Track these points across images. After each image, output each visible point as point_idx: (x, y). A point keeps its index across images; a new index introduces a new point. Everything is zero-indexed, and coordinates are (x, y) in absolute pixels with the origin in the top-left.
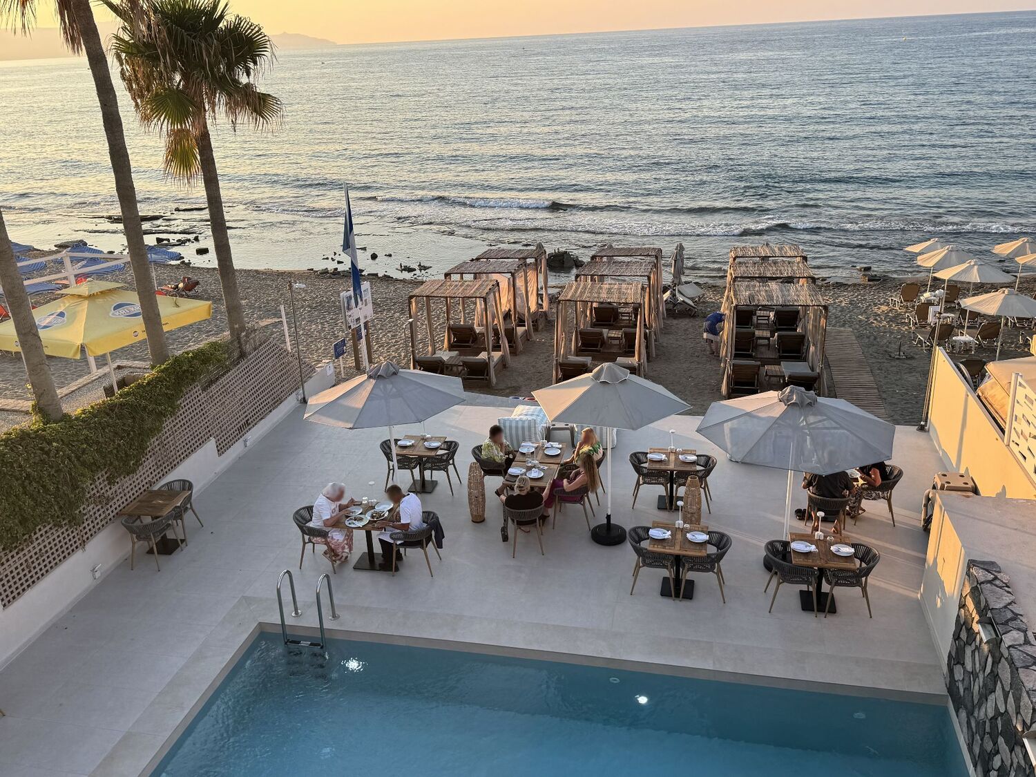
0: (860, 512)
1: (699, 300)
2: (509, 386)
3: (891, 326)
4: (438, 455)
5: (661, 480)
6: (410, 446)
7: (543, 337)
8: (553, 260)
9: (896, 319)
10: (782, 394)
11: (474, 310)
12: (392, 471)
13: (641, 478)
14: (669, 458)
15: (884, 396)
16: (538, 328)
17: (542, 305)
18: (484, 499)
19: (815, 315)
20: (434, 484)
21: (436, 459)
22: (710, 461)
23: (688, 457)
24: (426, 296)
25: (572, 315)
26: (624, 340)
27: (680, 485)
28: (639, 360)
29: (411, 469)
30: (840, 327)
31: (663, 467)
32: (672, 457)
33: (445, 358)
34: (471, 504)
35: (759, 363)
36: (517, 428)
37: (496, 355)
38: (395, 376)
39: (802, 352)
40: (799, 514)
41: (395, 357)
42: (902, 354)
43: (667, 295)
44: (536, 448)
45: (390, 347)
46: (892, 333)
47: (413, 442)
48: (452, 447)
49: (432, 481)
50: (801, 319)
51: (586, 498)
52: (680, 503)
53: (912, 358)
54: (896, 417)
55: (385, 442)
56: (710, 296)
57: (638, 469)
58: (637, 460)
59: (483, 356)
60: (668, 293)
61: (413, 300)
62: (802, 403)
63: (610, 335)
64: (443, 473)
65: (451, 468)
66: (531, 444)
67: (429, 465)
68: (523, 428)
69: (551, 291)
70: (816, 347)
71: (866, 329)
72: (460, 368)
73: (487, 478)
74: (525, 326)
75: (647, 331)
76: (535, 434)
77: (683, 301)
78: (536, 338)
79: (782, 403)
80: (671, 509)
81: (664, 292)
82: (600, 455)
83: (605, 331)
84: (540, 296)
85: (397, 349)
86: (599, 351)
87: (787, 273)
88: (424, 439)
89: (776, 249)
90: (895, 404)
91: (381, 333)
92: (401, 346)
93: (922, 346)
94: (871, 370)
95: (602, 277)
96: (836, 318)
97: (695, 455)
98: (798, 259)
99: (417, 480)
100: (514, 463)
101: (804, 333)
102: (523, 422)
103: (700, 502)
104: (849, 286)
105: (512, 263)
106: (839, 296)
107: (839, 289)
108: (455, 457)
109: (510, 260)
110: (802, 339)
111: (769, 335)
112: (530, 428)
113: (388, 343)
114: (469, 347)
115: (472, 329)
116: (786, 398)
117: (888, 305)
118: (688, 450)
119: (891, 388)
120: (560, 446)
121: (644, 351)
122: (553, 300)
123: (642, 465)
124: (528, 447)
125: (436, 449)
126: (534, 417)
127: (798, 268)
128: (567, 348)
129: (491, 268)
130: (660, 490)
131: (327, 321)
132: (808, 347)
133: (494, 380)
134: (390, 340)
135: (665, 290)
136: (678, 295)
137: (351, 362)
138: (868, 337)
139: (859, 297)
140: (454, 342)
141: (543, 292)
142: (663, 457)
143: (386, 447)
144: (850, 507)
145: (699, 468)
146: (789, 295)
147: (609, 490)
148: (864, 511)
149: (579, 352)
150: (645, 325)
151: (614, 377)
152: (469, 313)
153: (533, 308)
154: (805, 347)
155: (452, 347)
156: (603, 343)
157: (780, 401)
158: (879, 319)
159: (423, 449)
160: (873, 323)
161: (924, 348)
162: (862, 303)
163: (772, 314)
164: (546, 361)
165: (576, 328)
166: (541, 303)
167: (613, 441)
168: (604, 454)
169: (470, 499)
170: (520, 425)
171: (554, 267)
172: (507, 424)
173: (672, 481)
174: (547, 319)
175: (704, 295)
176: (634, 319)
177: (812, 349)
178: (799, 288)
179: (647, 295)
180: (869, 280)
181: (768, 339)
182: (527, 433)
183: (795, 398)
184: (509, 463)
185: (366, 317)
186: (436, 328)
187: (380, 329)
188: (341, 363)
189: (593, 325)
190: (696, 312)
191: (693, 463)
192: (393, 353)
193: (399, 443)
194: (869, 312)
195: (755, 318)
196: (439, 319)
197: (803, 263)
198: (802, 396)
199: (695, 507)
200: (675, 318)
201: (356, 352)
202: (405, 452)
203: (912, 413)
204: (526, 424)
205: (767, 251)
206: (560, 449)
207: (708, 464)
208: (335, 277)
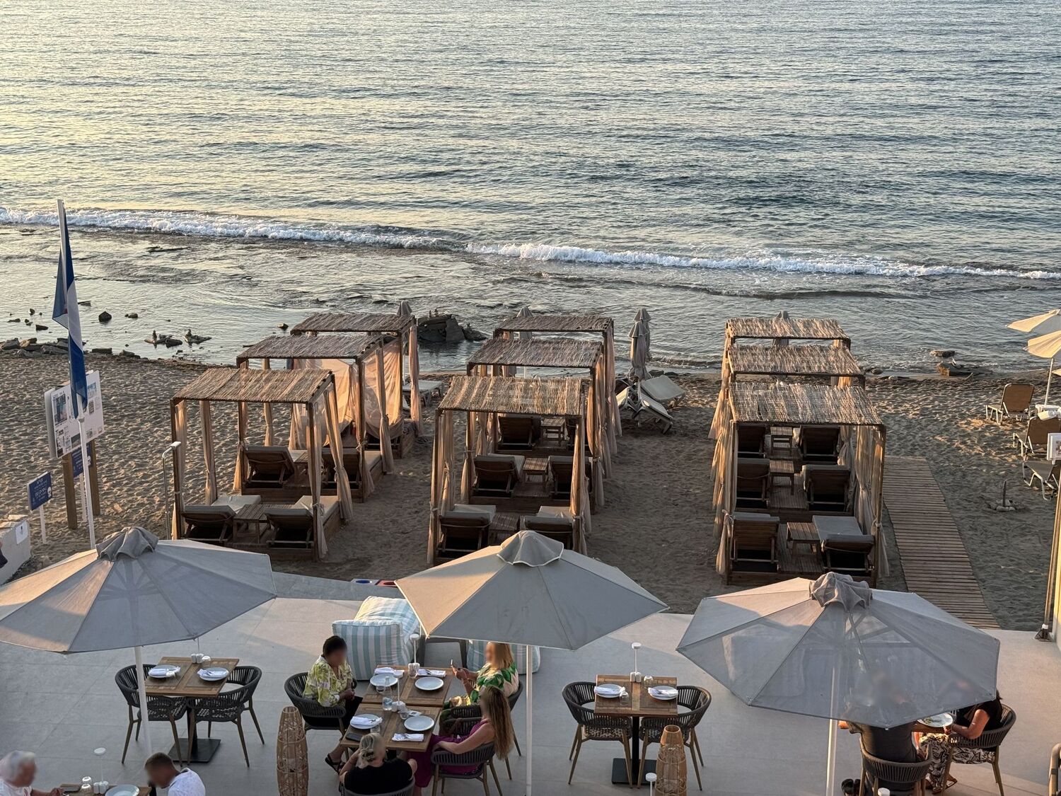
0: (948, 783)
1: (676, 404)
2: (351, 556)
3: (989, 454)
4: (223, 694)
5: (619, 732)
6: (171, 678)
7: (412, 468)
8: (427, 330)
9: (997, 441)
10: (817, 586)
11: (287, 419)
12: (135, 725)
13: (583, 729)
14: (630, 693)
15: (982, 575)
16: (401, 451)
17: (408, 411)
18: (306, 773)
19: (866, 438)
20: (214, 745)
21: (221, 700)
22: (701, 698)
23: (664, 692)
24: (203, 400)
25: (461, 430)
26: (551, 474)
27: (650, 741)
28: (578, 513)
29: (173, 719)
30: (906, 454)
31: (622, 709)
32: (637, 692)
33: (236, 508)
34: (281, 783)
35: (777, 519)
36: (366, 639)
37: (328, 502)
38: (149, 554)
39: (846, 500)
40: (848, 789)
41: (142, 505)
42: (1007, 501)
43: (622, 397)
44: (400, 679)
45: (134, 486)
46: (990, 466)
47: (177, 669)
48: (248, 678)
49: (211, 741)
50: (843, 443)
51: (488, 767)
52: (651, 777)
53: (1025, 510)
54: (1002, 612)
55: (125, 671)
56: (694, 397)
57: (578, 713)
58: (577, 696)
59: (304, 504)
60: (625, 393)
61: (180, 406)
62: (849, 602)
63: (526, 467)
64: (231, 726)
65: (246, 715)
66: (392, 671)
67: (204, 712)
68: (377, 639)
69: (425, 386)
70: (869, 493)
71: (948, 459)
72: (263, 526)
73: (311, 732)
74: (378, 448)
75: (591, 459)
76: (399, 649)
77: (650, 408)
78: (399, 470)
79: (816, 603)
80: (635, 783)
81: (619, 389)
82: (514, 687)
83: (518, 459)
84: (405, 395)
85: (147, 490)
86: (509, 495)
87: (819, 367)
88: (198, 665)
89: (800, 325)
90: (1000, 589)
91: (117, 460)
92: (155, 483)
93: (1040, 490)
94: (959, 531)
95: (512, 368)
96: (900, 439)
97: (674, 686)
98: (836, 343)
99: (183, 740)
100: (361, 706)
101: (849, 468)
102: (378, 628)
103: (683, 773)
104: (920, 383)
105: (358, 339)
106: (904, 401)
107: (903, 389)
108: (254, 697)
109: (353, 334)
110: (846, 475)
111: (792, 469)
112: (389, 639)
113: (130, 479)
114: (279, 486)
115: (284, 455)
116: (822, 593)
117: (983, 418)
118: (663, 679)
119: (991, 561)
120: (443, 673)
121: (585, 497)
122: (429, 400)
123: (585, 706)
124: (386, 676)
125: (220, 682)
126: (396, 620)
127: (835, 360)
128: (454, 489)
129: (320, 349)
130: (616, 749)
131: (15, 438)
132: (856, 490)
133: (323, 547)
134: (133, 473)
135: (619, 387)
136: (641, 396)
137: (60, 513)
138: (953, 474)
139: (936, 403)
140: (252, 477)
141: (411, 387)
142: (622, 691)
143: (127, 681)
144: (932, 776)
145: (682, 710)
146: (822, 406)
147: (529, 753)
148: (955, 781)
149: (474, 496)
150: (587, 448)
151: (539, 556)
152: (278, 424)
153: (394, 416)
154: (852, 490)
155: (247, 487)
156: (516, 480)
157: (814, 599)
158: (969, 442)
159: (196, 683)
160: (960, 448)
161: (1044, 493)
162: (941, 414)
163: (796, 433)
164: (416, 512)
165: (469, 454)
166: (407, 407)
167: (534, 661)
168: (521, 687)
169: (280, 775)
170: (372, 633)
171: (431, 342)
172: (350, 633)
173: (636, 733)
174: (416, 436)
175: (683, 395)
176: (566, 438)
177: (862, 493)
178: (839, 395)
179: (589, 400)
180: (952, 374)
181: (791, 475)
182: (383, 649)
183: (836, 593)
184: (351, 704)
185: (90, 434)
186: (220, 450)
187: (115, 453)
188: (42, 517)
189: (498, 448)
190: (671, 426)
191: (672, 701)
192: (139, 498)
193: (152, 672)
194: (953, 430)
195: (768, 439)
196: (223, 434)
197: (844, 350)
198: (848, 593)
199: (676, 782)
200: (637, 436)
201: (71, 495)
202: (162, 689)
203: (1027, 605)
204: (383, 633)
205: (786, 327)
206: (443, 678)
207: (697, 702)
208: (31, 355)
